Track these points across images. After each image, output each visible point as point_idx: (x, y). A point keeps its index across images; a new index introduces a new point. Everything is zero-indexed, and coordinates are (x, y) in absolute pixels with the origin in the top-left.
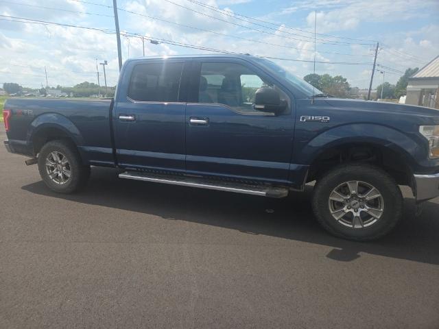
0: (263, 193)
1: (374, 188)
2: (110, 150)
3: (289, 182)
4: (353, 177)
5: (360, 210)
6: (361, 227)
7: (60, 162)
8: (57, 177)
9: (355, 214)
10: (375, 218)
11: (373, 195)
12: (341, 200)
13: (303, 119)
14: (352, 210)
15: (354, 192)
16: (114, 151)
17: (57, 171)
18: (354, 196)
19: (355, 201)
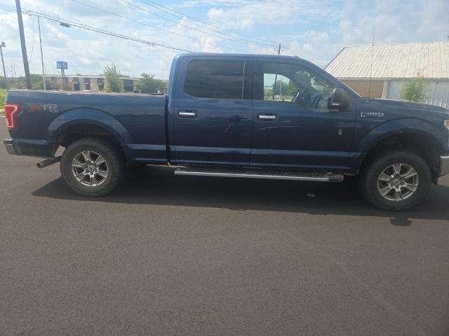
0: (326, 179)
1: (412, 169)
2: (163, 147)
3: (347, 168)
4: (397, 161)
5: (400, 186)
6: (400, 199)
7: (92, 162)
8: (87, 178)
9: (397, 190)
10: (410, 192)
11: (411, 174)
12: (388, 180)
13: (363, 114)
14: (394, 187)
15: (397, 173)
16: (168, 148)
17: (87, 171)
18: (396, 176)
19: (397, 180)
